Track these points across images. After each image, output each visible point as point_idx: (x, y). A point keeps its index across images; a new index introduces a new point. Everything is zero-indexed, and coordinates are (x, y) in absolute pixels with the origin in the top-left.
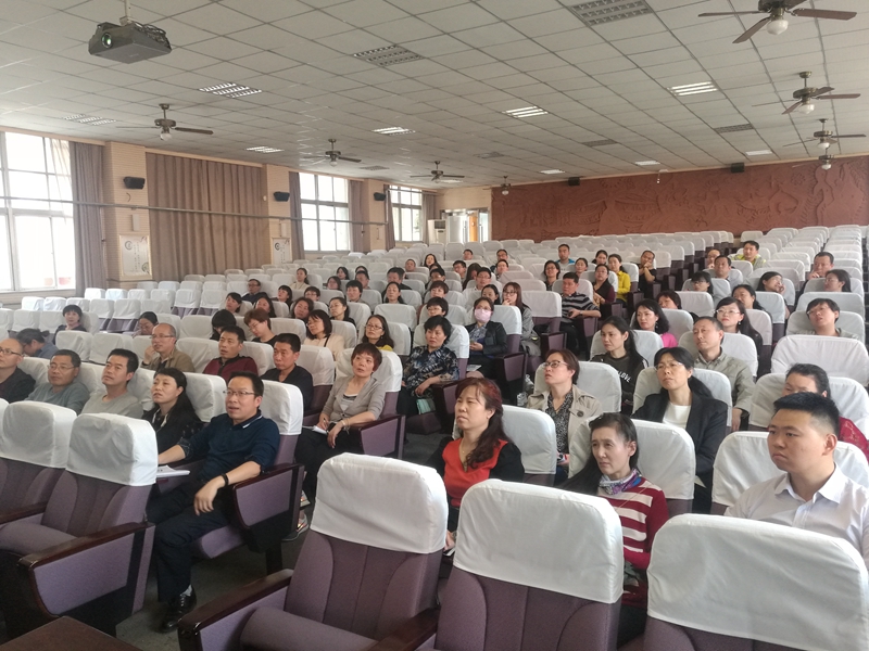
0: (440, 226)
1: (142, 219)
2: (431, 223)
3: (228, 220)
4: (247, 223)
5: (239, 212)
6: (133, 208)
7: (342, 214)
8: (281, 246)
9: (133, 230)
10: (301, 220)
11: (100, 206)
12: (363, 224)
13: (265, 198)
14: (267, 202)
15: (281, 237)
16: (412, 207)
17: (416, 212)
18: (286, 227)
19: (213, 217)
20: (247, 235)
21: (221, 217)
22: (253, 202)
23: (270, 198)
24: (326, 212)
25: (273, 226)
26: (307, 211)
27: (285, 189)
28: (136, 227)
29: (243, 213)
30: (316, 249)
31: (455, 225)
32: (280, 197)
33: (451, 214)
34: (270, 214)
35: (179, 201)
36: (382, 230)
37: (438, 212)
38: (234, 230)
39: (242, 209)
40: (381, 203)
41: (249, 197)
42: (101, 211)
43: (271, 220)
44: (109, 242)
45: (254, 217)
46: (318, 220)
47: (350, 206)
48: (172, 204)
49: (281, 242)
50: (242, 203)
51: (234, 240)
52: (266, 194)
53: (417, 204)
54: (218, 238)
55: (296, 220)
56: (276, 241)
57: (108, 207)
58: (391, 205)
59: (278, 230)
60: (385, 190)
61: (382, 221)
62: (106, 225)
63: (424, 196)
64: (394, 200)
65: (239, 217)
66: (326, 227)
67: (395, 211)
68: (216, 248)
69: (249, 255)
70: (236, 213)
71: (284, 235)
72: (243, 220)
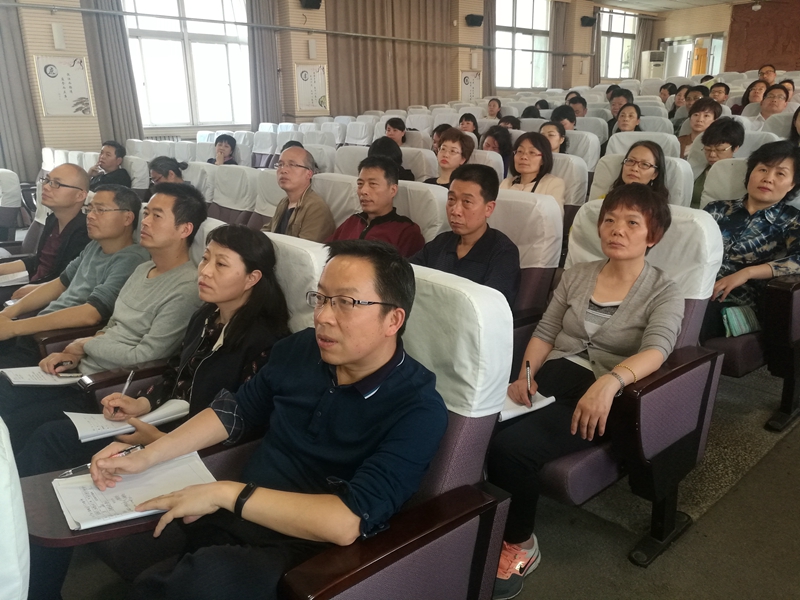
0: (657, 59)
1: (319, 45)
2: (646, 55)
3: (414, 49)
4: (434, 52)
5: (426, 38)
6: (309, 32)
7: (541, 43)
8: (470, 80)
9: (309, 58)
10: (494, 49)
11: (275, 31)
12: (566, 55)
13: (455, 23)
14: (457, 28)
15: (471, 69)
16: (624, 36)
17: (628, 42)
18: (477, 57)
19: (397, 45)
20: (434, 67)
21: (406, 45)
22: (442, 29)
23: (460, 23)
24: (524, 41)
25: (463, 55)
26: (502, 39)
27: (479, 11)
28: (313, 55)
29: (430, 40)
30: (509, 85)
31: (675, 58)
32: (473, 21)
33: (671, 43)
34: (461, 42)
35: (360, 26)
36: (587, 62)
37: (655, 42)
38: (419, 60)
39: (430, 35)
40: (589, 29)
41: (438, 22)
42: (277, 37)
43: (460, 49)
44: (285, 72)
45: (442, 46)
46: (513, 50)
47: (552, 34)
48: (351, 28)
49: (470, 75)
50: (429, 28)
51: (419, 73)
52: (457, 18)
53: (631, 32)
54: (402, 70)
55: (489, 50)
56: (465, 74)
57: (283, 31)
58: (600, 33)
59: (468, 61)
60: (594, 13)
61: (588, 51)
62: (282, 52)
63: (640, 20)
64: (604, 27)
65: (426, 45)
66: (523, 59)
67: (604, 39)
68: (399, 81)
69: (435, 91)
70: (422, 40)
71: (475, 66)
72: (430, 49)
